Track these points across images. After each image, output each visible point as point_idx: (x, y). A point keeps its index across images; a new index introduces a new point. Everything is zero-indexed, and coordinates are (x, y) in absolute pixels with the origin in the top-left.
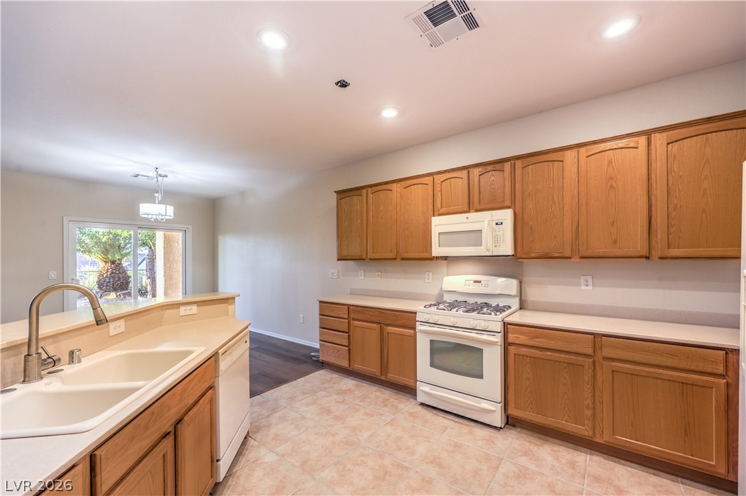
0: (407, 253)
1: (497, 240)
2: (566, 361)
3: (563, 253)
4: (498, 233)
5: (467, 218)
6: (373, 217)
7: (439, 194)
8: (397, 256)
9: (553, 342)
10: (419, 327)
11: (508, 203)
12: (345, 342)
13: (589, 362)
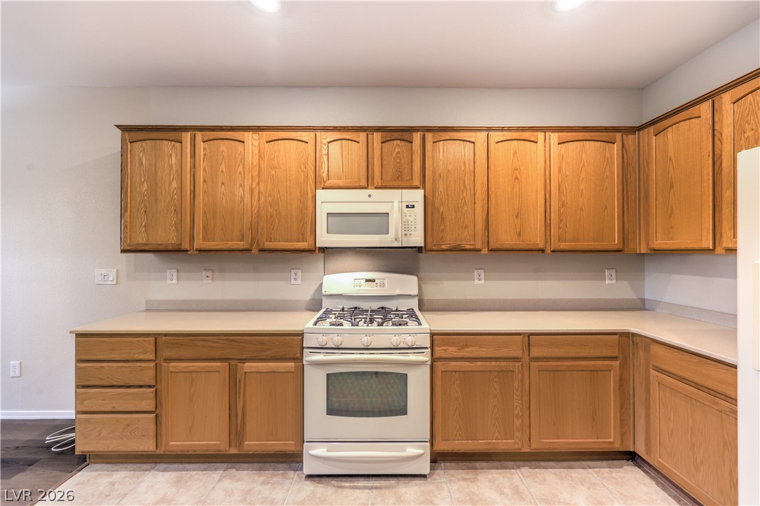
0: (271, 241)
1: (406, 227)
2: (497, 369)
3: (474, 245)
4: (409, 218)
5: (370, 196)
6: (205, 181)
7: (325, 158)
8: (251, 246)
9: (484, 349)
10: (309, 357)
11: (416, 183)
12: (148, 404)
13: (519, 366)
